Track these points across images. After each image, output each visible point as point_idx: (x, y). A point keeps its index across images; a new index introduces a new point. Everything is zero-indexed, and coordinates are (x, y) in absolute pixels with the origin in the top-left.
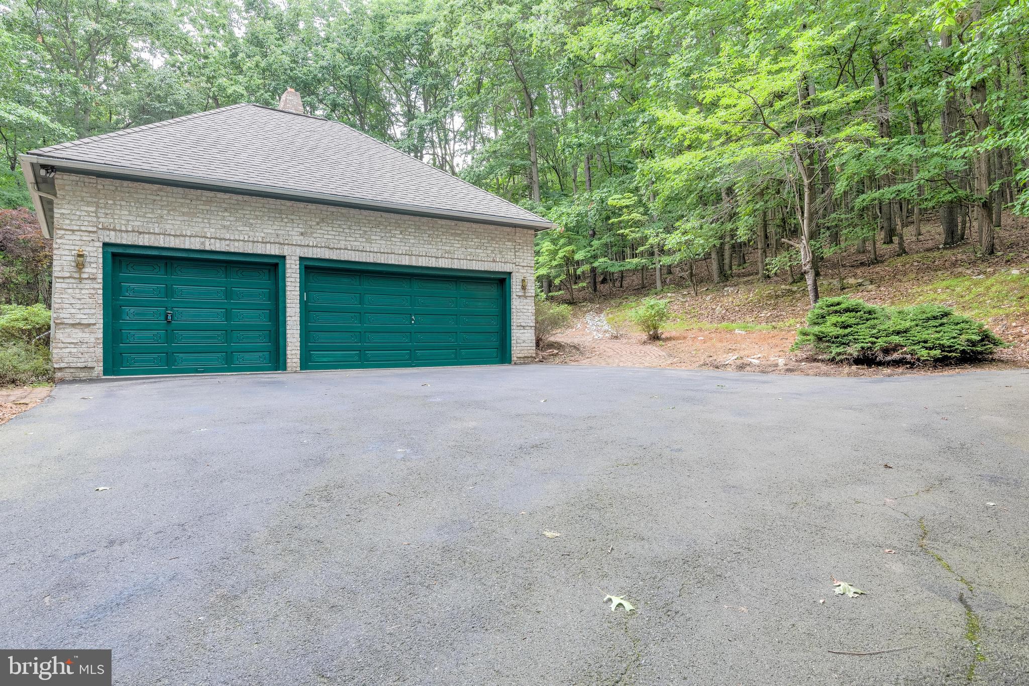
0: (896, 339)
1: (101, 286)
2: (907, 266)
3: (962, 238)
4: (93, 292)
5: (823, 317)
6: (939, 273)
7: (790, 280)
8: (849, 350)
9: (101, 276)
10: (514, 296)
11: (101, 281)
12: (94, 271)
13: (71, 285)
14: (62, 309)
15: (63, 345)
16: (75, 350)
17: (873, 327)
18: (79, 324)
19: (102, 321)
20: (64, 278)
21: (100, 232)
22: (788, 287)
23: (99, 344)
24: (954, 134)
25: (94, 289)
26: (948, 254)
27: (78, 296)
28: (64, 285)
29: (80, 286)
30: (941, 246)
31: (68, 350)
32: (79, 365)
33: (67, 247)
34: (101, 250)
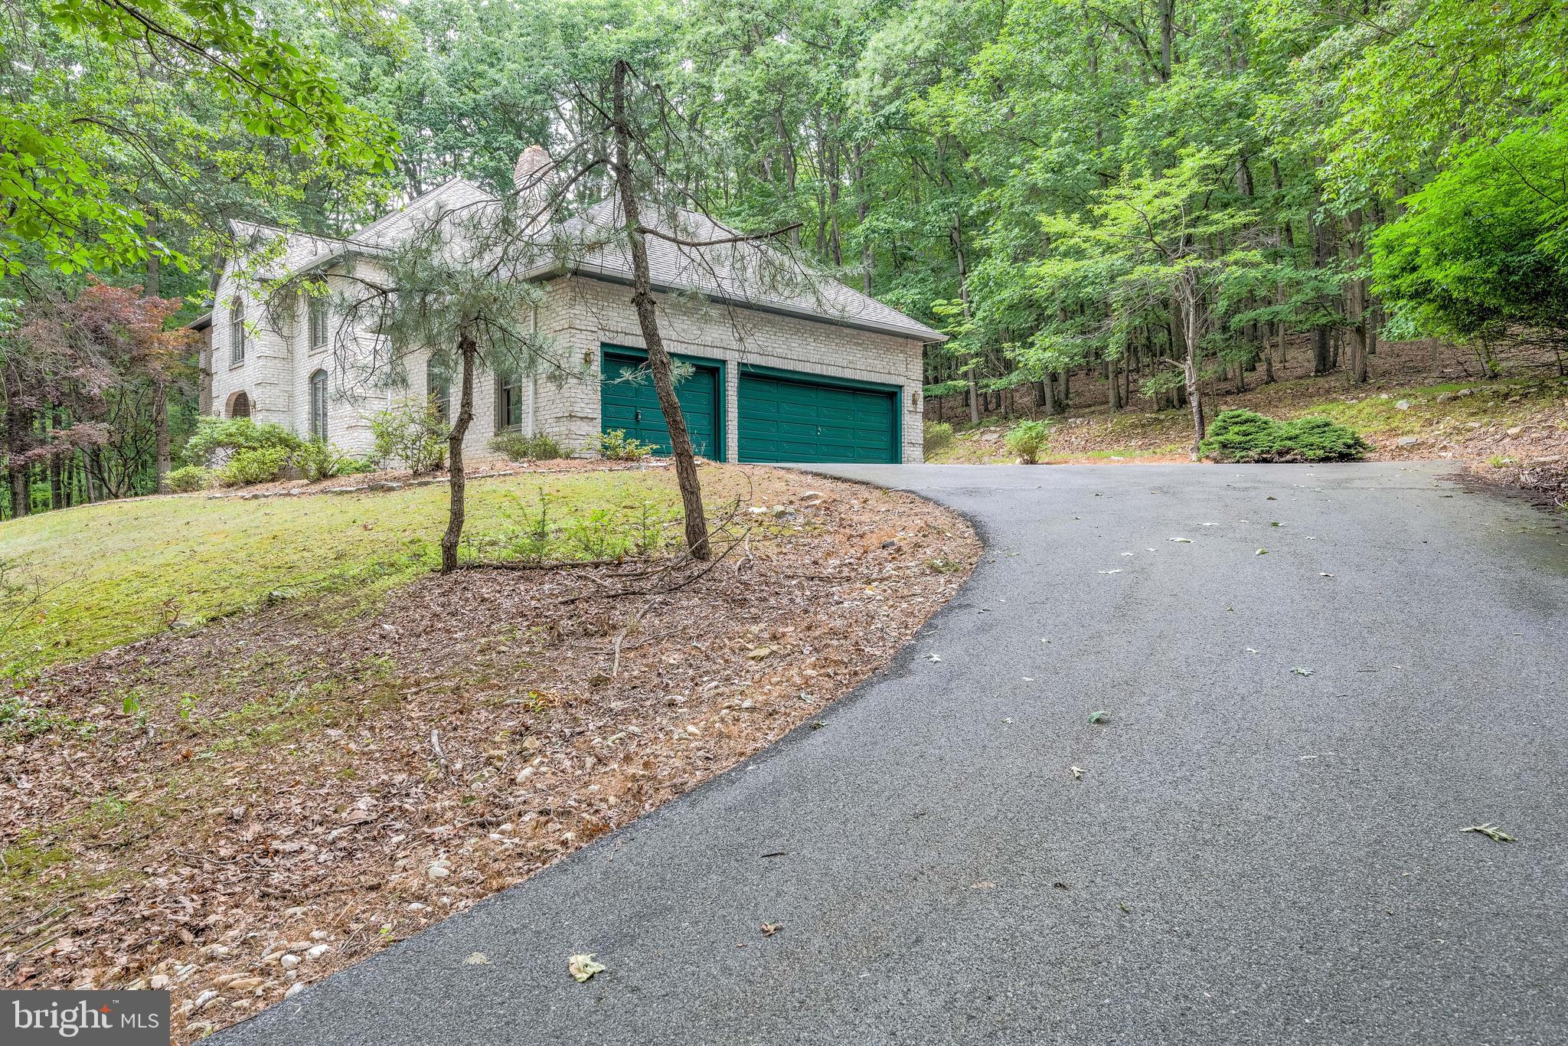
0: (1289, 443)
2: (1281, 393)
3: (1335, 366)
4: (595, 388)
5: (1225, 428)
6: (1315, 399)
7: (1156, 408)
8: (1251, 453)
9: (600, 374)
10: (905, 411)
12: (596, 369)
13: (581, 380)
14: (576, 403)
17: (1269, 435)
18: (586, 417)
19: (600, 416)
21: (599, 332)
22: (1153, 416)
24: (1330, 260)
26: (1321, 381)
29: (587, 382)
30: (1312, 374)
33: (578, 345)
34: (600, 349)
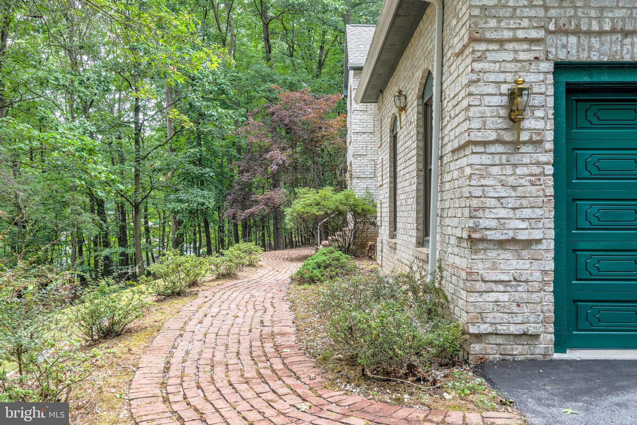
1: (550, 157)
4: (536, 170)
9: (550, 136)
11: (549, 146)
12: (540, 125)
13: (497, 157)
14: (484, 209)
15: (483, 287)
16: (504, 297)
18: (514, 241)
19: (552, 234)
20: (485, 143)
21: (550, 39)
23: (546, 283)
25: (538, 164)
27: (511, 180)
28: (486, 159)
29: (515, 159)
31: (492, 297)
32: (513, 329)
33: (492, 77)
34: (550, 78)
